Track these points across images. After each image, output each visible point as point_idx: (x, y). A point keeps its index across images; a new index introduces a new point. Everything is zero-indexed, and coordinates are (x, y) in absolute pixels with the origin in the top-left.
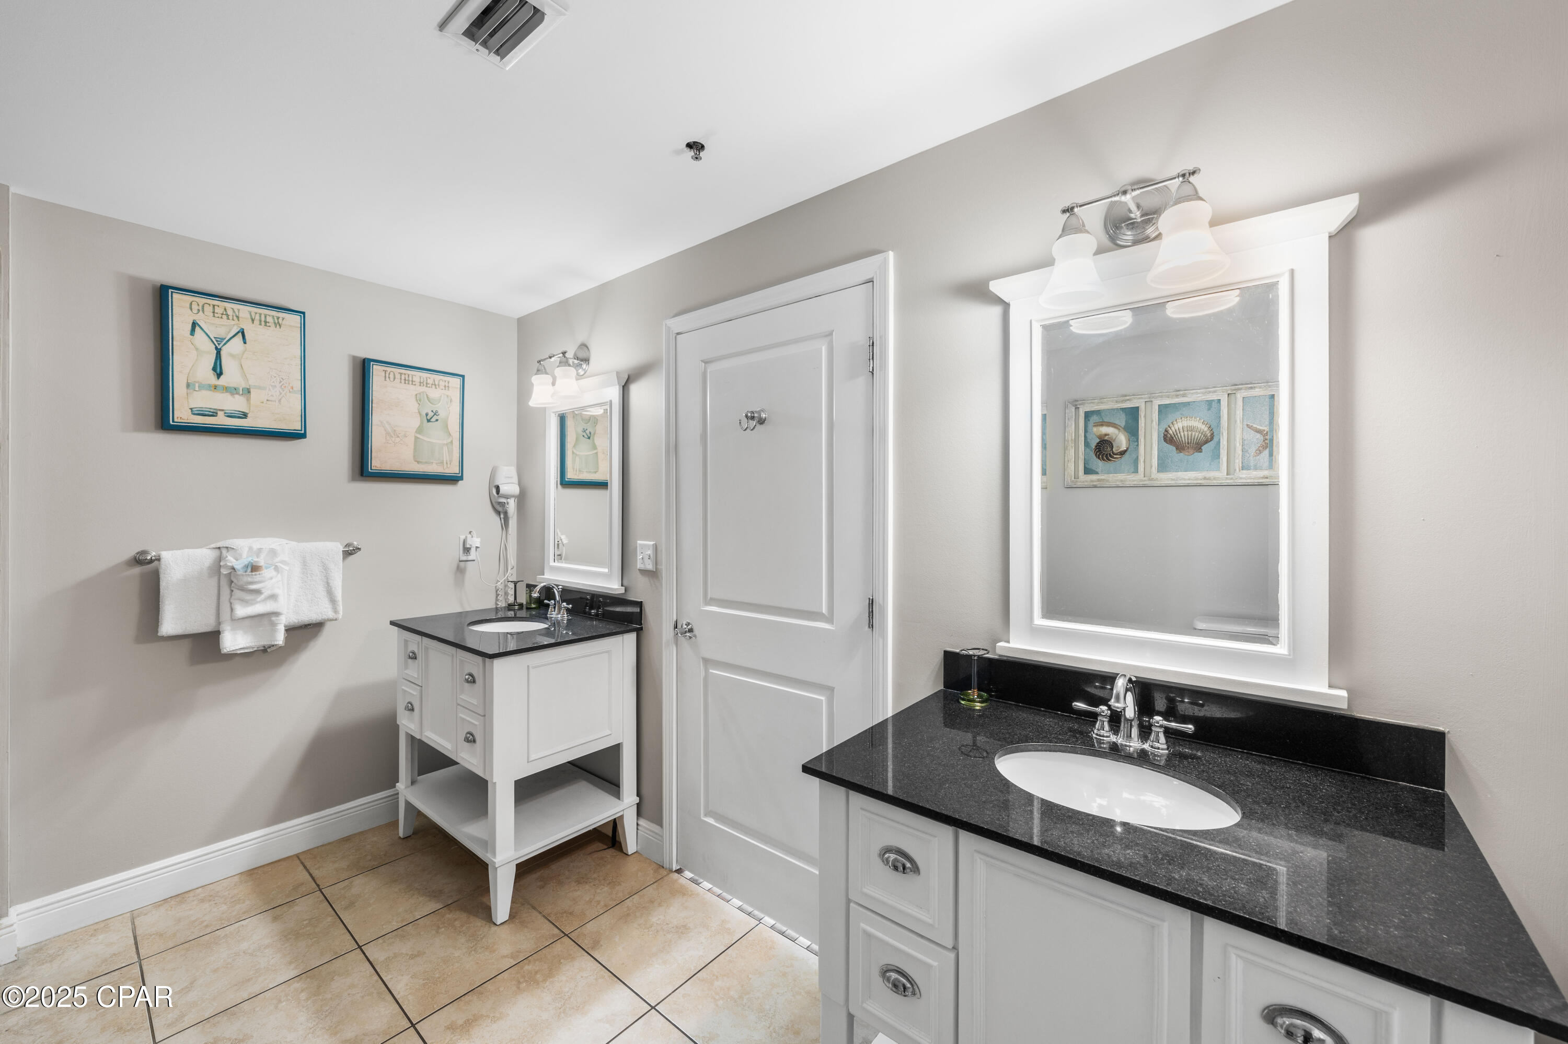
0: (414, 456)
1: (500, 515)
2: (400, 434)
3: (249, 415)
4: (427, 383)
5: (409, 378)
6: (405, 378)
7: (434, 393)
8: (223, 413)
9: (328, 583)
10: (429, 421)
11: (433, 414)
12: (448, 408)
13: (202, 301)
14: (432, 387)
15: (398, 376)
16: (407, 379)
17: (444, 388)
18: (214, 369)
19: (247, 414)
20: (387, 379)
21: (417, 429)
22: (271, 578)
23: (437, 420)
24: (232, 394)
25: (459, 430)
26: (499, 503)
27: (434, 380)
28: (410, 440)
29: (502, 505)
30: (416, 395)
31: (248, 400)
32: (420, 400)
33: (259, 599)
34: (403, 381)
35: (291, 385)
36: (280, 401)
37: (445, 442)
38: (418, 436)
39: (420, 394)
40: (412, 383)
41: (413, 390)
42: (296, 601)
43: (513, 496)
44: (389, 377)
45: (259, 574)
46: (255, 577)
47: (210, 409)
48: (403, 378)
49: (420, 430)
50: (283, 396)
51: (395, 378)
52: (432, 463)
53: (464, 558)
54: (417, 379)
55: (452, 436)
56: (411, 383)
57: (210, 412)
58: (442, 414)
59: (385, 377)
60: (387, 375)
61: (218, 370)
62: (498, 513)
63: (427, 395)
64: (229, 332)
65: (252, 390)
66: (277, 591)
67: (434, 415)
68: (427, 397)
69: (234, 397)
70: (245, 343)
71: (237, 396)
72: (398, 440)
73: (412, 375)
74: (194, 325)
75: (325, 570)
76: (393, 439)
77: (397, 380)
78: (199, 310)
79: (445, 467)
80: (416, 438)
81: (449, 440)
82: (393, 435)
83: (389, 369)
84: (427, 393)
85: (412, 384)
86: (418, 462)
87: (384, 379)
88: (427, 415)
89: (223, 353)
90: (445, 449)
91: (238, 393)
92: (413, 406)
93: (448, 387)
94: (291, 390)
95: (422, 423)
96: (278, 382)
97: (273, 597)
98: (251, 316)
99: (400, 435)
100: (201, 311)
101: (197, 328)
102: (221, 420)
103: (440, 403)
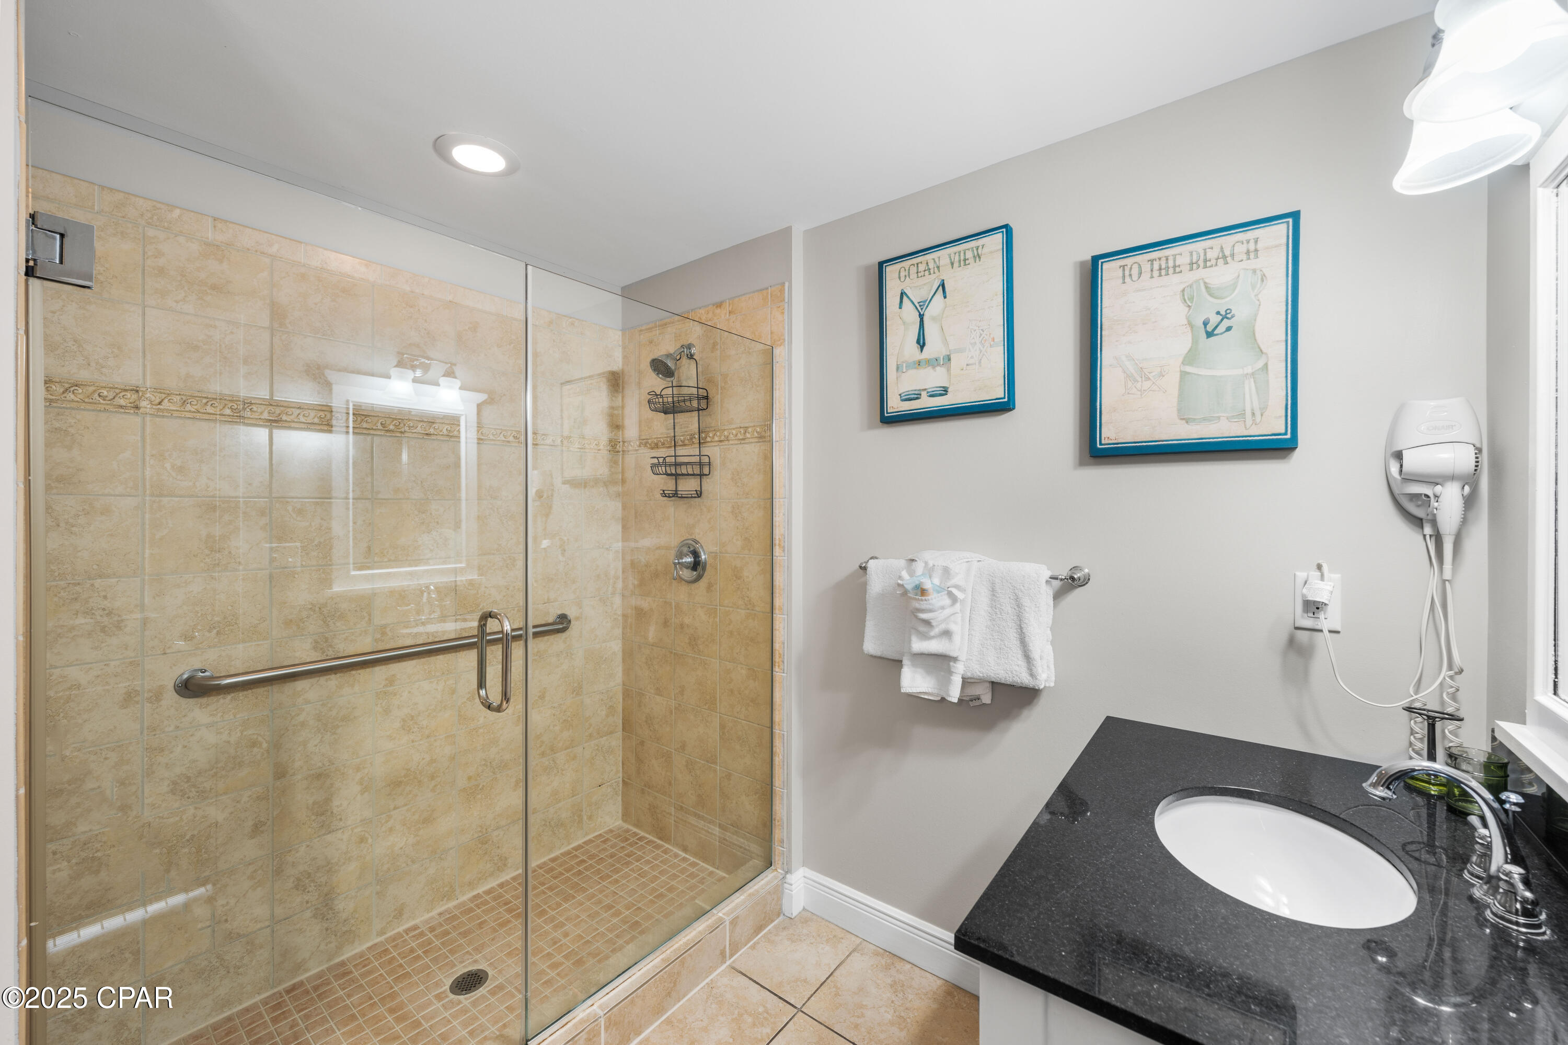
0: (1179, 410)
1: (1422, 527)
2: (1150, 373)
3: (949, 390)
4: (1205, 261)
5: (1167, 262)
6: (1160, 266)
7: (1219, 276)
8: (926, 392)
9: (1021, 628)
10: (1210, 334)
11: (1220, 317)
12: (1256, 295)
13: (907, 264)
14: (1216, 265)
15: (1146, 267)
16: (1163, 266)
17: (1245, 257)
18: (918, 342)
19: (948, 388)
20: (1127, 279)
21: (1185, 357)
22: (943, 608)
23: (1229, 329)
24: (934, 367)
25: (1284, 338)
26: (1414, 497)
27: (1222, 248)
28: (1172, 382)
29: (1423, 500)
30: (1183, 290)
31: (949, 370)
32: (1191, 299)
33: (932, 634)
34: (1156, 273)
35: (992, 336)
36: (980, 362)
37: (1249, 370)
38: (1188, 369)
39: (1191, 286)
40: (1175, 270)
41: (1175, 282)
42: (982, 645)
43: (1453, 478)
44: (1130, 275)
45: (926, 600)
46: (921, 602)
47: (915, 390)
48: (1156, 266)
49: (1191, 358)
50: (984, 355)
51: (1140, 274)
52: (1219, 418)
53: (1308, 623)
54: (1183, 260)
55: (1266, 354)
56: (1171, 271)
57: (915, 394)
58: (1241, 313)
59: (1124, 276)
60: (1127, 273)
61: (922, 342)
62: (1418, 522)
63: (1205, 283)
64: (931, 290)
65: (952, 357)
66: (953, 627)
67: (1222, 320)
68: (1207, 288)
69: (935, 371)
70: (945, 297)
71: (938, 368)
72: (1147, 384)
73: (1175, 256)
74: (903, 294)
75: (1018, 606)
76: (1139, 385)
77: (1146, 276)
78: (906, 276)
79: (1249, 421)
80: (1184, 374)
81: (1260, 364)
82: (1140, 379)
83: (1129, 261)
84: (1207, 281)
85: (1175, 272)
86: (1187, 421)
87: (1121, 281)
88: (1205, 324)
89: (925, 318)
90: (1250, 385)
91: (939, 365)
92: (1176, 313)
93: (1256, 250)
94: (992, 343)
95: (1195, 341)
96: (978, 337)
97: (947, 634)
98: (951, 259)
99: (1150, 376)
100: (907, 277)
101: (905, 298)
102: (927, 403)
103: (1236, 292)
